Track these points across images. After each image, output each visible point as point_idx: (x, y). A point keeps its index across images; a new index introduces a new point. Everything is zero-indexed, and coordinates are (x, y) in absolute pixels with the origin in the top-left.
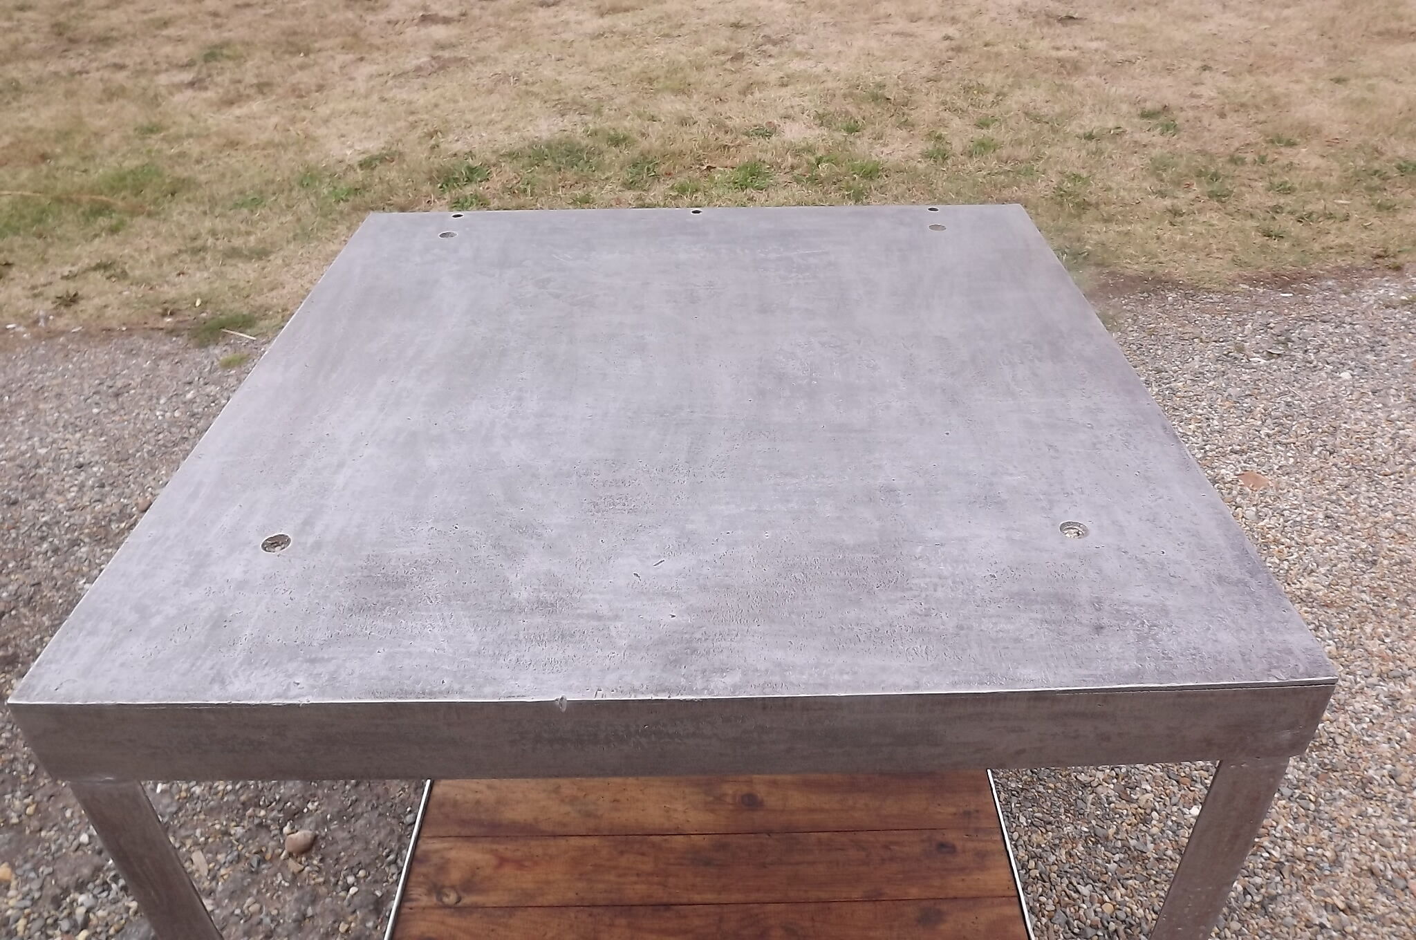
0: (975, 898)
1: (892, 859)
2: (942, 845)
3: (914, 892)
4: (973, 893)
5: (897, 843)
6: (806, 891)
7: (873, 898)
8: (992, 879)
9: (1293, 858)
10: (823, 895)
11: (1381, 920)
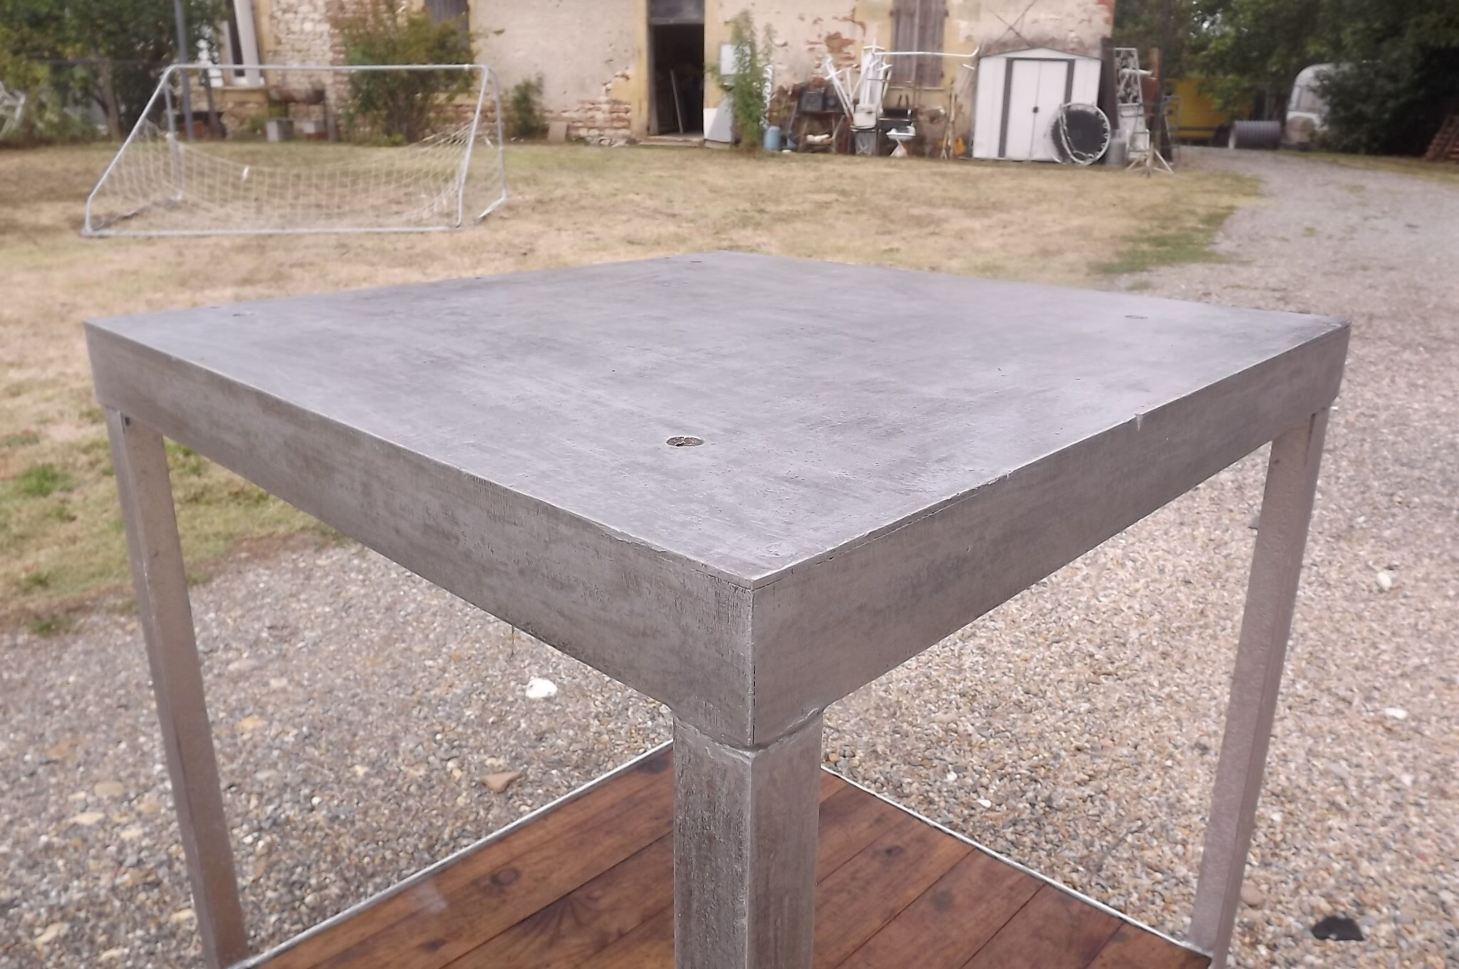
0: (952, 868)
1: (868, 883)
2: (889, 852)
3: (912, 893)
4: (947, 866)
5: (857, 871)
6: (839, 949)
7: (893, 917)
8: (945, 851)
9: (1033, 769)
10: (856, 941)
11: (1110, 772)
